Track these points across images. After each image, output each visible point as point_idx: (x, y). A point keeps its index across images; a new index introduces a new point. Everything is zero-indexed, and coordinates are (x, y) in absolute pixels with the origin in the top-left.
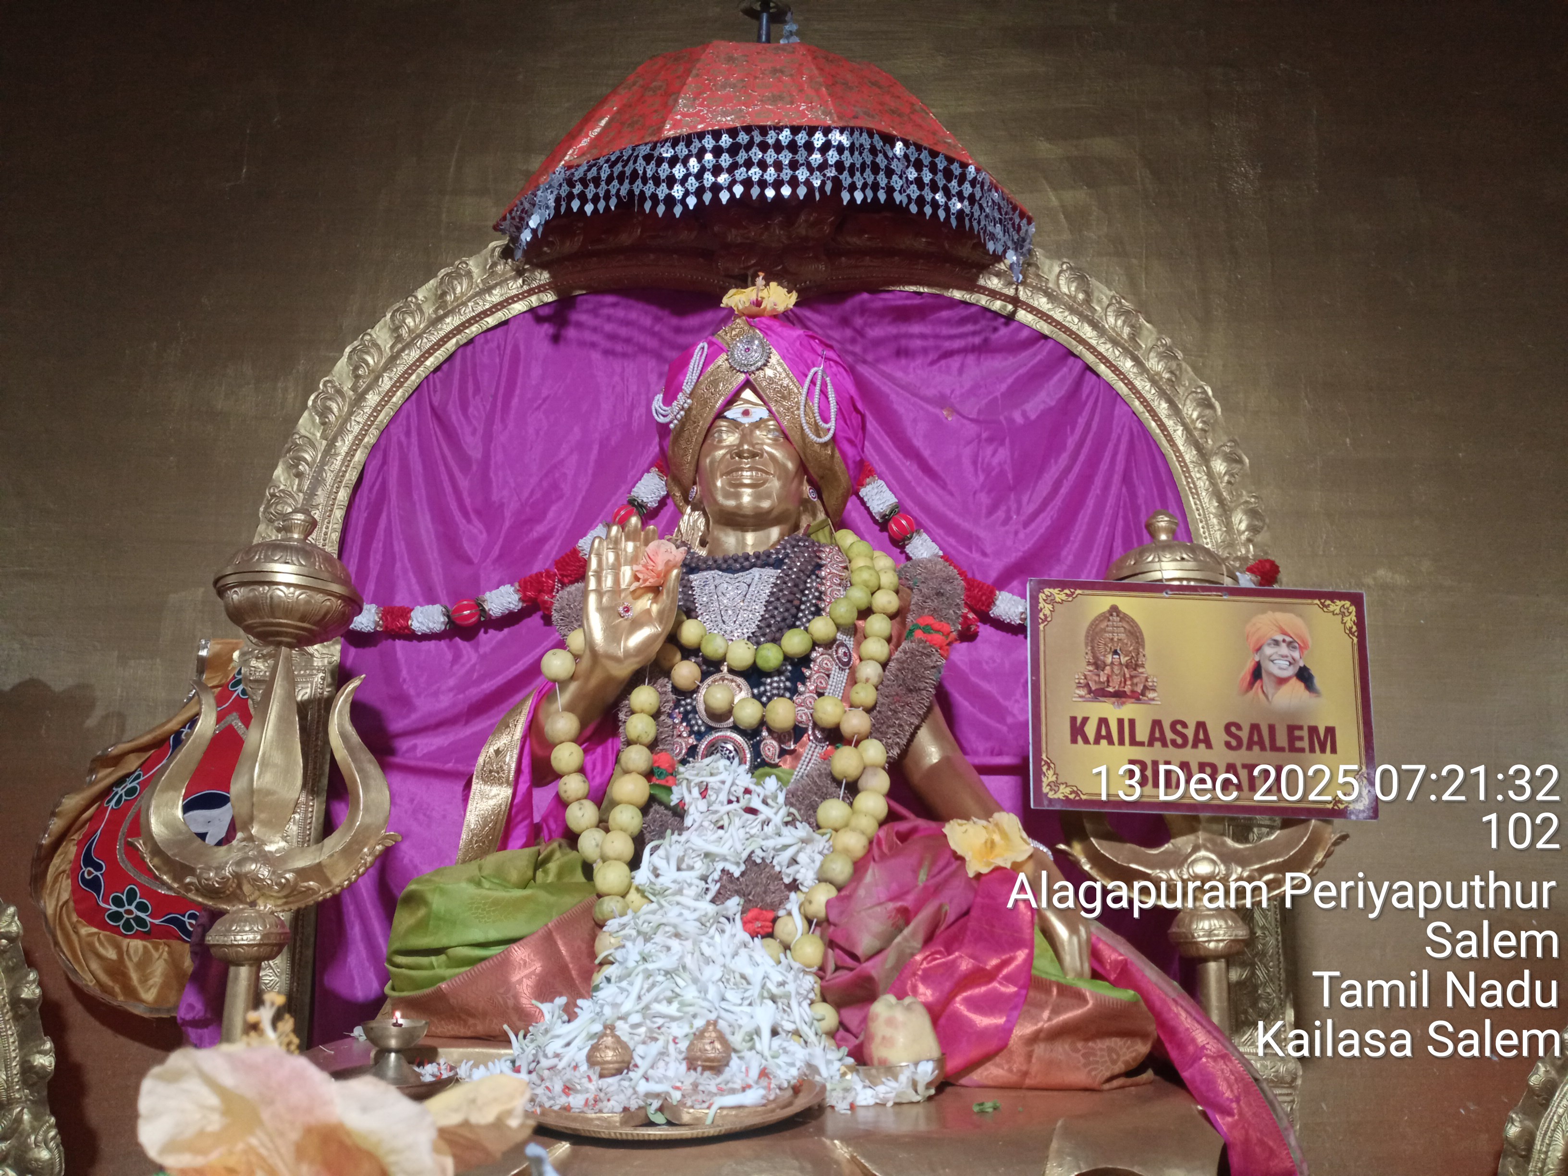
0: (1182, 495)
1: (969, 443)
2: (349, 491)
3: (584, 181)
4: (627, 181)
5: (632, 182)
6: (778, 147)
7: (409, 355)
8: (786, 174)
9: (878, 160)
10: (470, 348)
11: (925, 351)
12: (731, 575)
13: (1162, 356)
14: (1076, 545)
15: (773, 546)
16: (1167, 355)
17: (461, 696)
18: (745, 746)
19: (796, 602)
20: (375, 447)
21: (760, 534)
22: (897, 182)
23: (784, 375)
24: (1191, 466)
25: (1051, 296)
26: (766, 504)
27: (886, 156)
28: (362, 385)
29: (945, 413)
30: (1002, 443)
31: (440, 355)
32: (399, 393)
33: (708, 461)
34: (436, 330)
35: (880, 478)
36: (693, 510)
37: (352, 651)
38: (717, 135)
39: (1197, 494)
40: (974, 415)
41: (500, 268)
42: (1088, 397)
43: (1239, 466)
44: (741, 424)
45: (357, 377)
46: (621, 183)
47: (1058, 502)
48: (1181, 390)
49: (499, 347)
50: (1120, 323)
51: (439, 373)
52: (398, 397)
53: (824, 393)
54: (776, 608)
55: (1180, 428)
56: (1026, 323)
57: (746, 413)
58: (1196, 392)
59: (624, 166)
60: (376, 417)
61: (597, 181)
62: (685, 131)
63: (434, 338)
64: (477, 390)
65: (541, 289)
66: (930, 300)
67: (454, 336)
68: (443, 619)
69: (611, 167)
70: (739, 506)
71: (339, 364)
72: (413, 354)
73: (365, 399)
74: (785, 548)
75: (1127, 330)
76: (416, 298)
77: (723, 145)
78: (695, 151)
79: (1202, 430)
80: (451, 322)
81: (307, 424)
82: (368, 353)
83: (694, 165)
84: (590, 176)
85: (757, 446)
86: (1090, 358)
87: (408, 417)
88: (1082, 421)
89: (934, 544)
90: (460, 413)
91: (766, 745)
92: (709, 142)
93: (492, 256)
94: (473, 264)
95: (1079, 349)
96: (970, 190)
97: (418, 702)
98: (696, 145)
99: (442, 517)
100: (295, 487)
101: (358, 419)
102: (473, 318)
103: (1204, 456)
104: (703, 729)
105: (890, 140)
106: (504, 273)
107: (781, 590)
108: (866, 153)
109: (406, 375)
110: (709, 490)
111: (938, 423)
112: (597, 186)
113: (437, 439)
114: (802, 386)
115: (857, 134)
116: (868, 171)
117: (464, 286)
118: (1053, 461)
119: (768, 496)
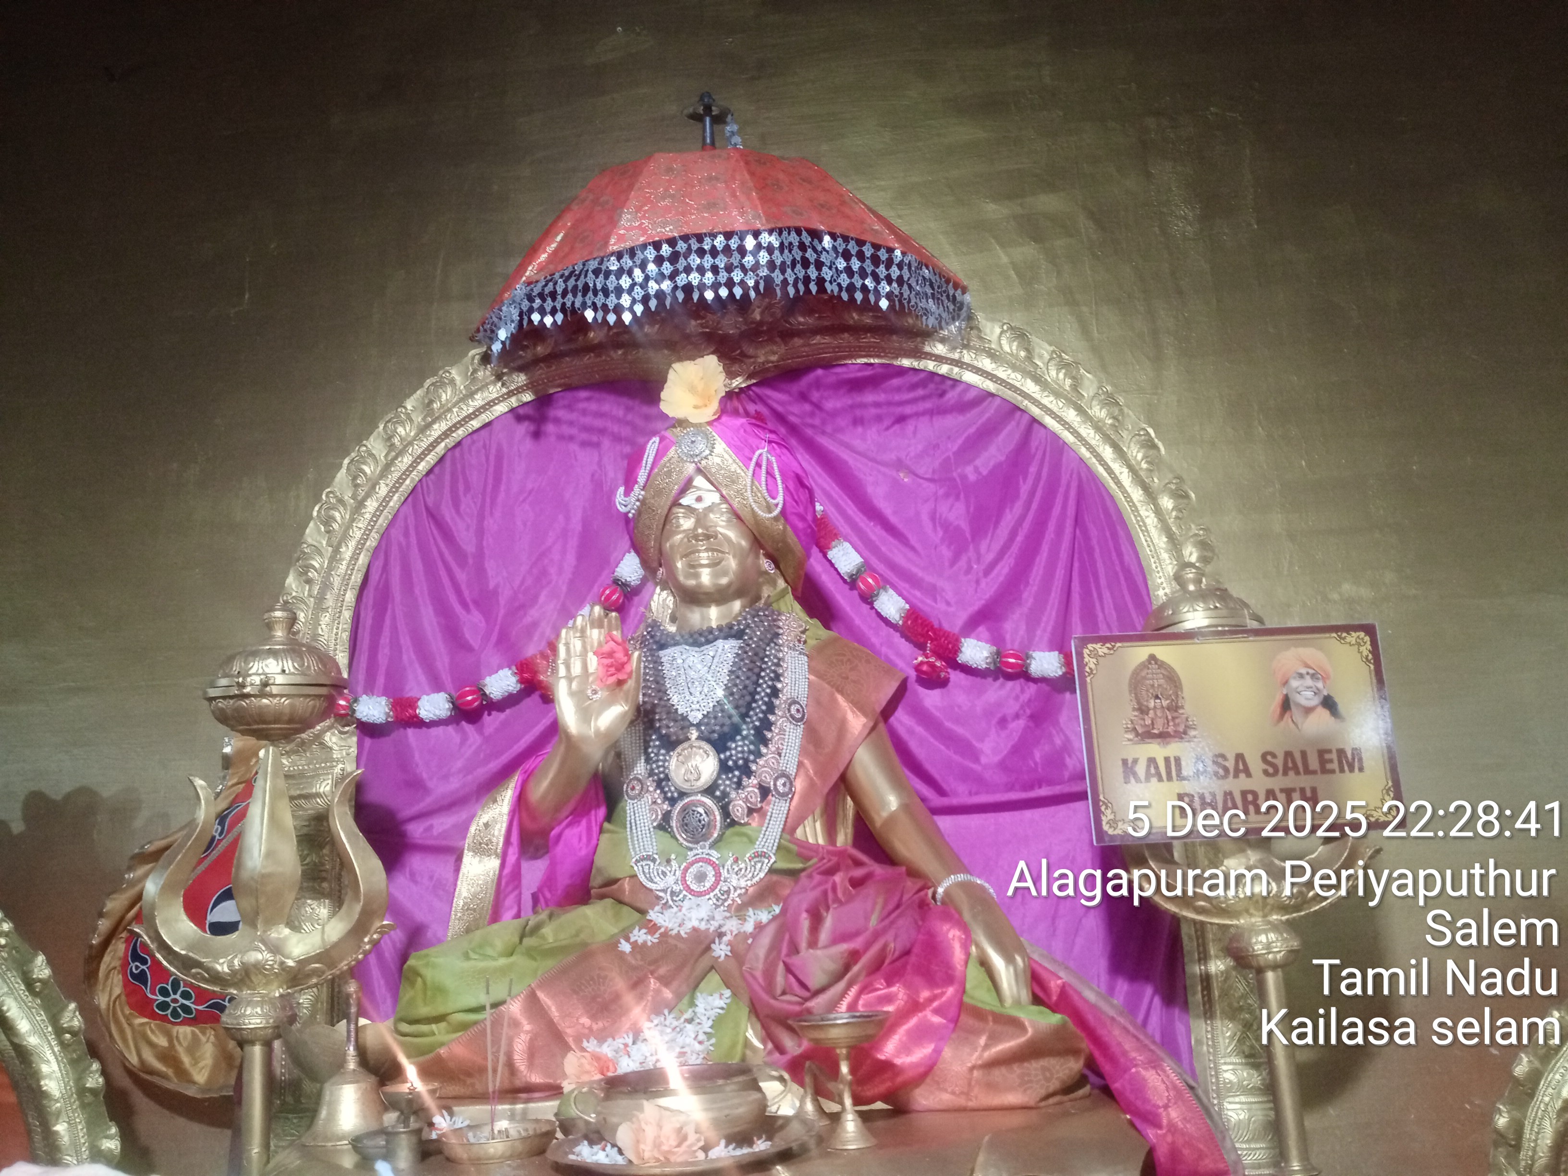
0: (1133, 533)
1: (926, 501)
2: (356, 592)
3: (541, 296)
4: (580, 294)
5: (584, 295)
6: (714, 252)
7: (402, 462)
8: (723, 277)
9: (807, 255)
10: (458, 450)
11: (879, 419)
12: (697, 649)
13: (1104, 404)
14: (1035, 588)
15: (735, 618)
16: (1110, 401)
17: (470, 777)
18: (715, 808)
19: (756, 670)
20: (377, 549)
21: (723, 608)
22: (827, 273)
23: (731, 461)
24: (1138, 505)
25: (993, 355)
26: (724, 581)
27: (815, 250)
28: (361, 493)
29: (902, 475)
30: (957, 498)
31: (431, 459)
32: (395, 498)
33: (668, 545)
34: (426, 437)
35: (846, 540)
36: (662, 590)
37: (368, 741)
38: (657, 246)
39: (1147, 531)
40: (928, 476)
41: (480, 374)
42: (1037, 449)
43: (1185, 501)
44: (695, 510)
45: (356, 486)
46: (575, 296)
47: (1015, 549)
48: (1125, 434)
49: (484, 446)
50: (1061, 376)
51: (432, 476)
52: (395, 501)
53: (770, 474)
54: (738, 677)
55: (1125, 470)
56: (973, 383)
57: (699, 499)
58: (1139, 435)
59: (576, 280)
60: (376, 522)
61: (553, 295)
62: (628, 244)
63: (424, 445)
64: (468, 488)
65: (519, 390)
66: (879, 370)
67: (443, 440)
68: (448, 706)
69: (565, 282)
70: (700, 586)
71: (339, 475)
72: (405, 460)
73: (365, 507)
74: (745, 619)
75: (1068, 382)
76: (405, 408)
77: (664, 254)
78: (638, 262)
79: (1148, 470)
80: (439, 428)
81: (313, 534)
82: (365, 463)
83: (638, 274)
84: (547, 290)
85: (713, 529)
86: (1035, 411)
87: (406, 519)
88: (1033, 469)
89: (900, 599)
90: (453, 511)
91: (734, 806)
92: (650, 254)
93: (472, 364)
94: (455, 373)
95: (1025, 404)
96: (898, 273)
97: (431, 784)
98: (639, 255)
99: (443, 611)
100: (306, 593)
101: (360, 525)
102: (459, 422)
103: (1151, 495)
104: (676, 795)
105: (816, 235)
106: (484, 379)
107: (742, 660)
108: (796, 250)
109: (400, 481)
110: (672, 572)
111: (896, 484)
112: (554, 299)
113: (434, 539)
114: (748, 468)
115: (785, 233)
116: (799, 266)
117: (449, 393)
118: (1008, 511)
119: (725, 573)
